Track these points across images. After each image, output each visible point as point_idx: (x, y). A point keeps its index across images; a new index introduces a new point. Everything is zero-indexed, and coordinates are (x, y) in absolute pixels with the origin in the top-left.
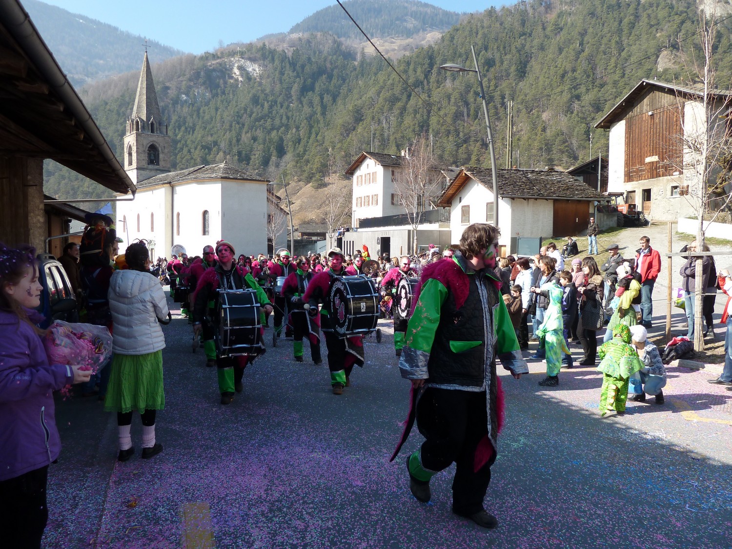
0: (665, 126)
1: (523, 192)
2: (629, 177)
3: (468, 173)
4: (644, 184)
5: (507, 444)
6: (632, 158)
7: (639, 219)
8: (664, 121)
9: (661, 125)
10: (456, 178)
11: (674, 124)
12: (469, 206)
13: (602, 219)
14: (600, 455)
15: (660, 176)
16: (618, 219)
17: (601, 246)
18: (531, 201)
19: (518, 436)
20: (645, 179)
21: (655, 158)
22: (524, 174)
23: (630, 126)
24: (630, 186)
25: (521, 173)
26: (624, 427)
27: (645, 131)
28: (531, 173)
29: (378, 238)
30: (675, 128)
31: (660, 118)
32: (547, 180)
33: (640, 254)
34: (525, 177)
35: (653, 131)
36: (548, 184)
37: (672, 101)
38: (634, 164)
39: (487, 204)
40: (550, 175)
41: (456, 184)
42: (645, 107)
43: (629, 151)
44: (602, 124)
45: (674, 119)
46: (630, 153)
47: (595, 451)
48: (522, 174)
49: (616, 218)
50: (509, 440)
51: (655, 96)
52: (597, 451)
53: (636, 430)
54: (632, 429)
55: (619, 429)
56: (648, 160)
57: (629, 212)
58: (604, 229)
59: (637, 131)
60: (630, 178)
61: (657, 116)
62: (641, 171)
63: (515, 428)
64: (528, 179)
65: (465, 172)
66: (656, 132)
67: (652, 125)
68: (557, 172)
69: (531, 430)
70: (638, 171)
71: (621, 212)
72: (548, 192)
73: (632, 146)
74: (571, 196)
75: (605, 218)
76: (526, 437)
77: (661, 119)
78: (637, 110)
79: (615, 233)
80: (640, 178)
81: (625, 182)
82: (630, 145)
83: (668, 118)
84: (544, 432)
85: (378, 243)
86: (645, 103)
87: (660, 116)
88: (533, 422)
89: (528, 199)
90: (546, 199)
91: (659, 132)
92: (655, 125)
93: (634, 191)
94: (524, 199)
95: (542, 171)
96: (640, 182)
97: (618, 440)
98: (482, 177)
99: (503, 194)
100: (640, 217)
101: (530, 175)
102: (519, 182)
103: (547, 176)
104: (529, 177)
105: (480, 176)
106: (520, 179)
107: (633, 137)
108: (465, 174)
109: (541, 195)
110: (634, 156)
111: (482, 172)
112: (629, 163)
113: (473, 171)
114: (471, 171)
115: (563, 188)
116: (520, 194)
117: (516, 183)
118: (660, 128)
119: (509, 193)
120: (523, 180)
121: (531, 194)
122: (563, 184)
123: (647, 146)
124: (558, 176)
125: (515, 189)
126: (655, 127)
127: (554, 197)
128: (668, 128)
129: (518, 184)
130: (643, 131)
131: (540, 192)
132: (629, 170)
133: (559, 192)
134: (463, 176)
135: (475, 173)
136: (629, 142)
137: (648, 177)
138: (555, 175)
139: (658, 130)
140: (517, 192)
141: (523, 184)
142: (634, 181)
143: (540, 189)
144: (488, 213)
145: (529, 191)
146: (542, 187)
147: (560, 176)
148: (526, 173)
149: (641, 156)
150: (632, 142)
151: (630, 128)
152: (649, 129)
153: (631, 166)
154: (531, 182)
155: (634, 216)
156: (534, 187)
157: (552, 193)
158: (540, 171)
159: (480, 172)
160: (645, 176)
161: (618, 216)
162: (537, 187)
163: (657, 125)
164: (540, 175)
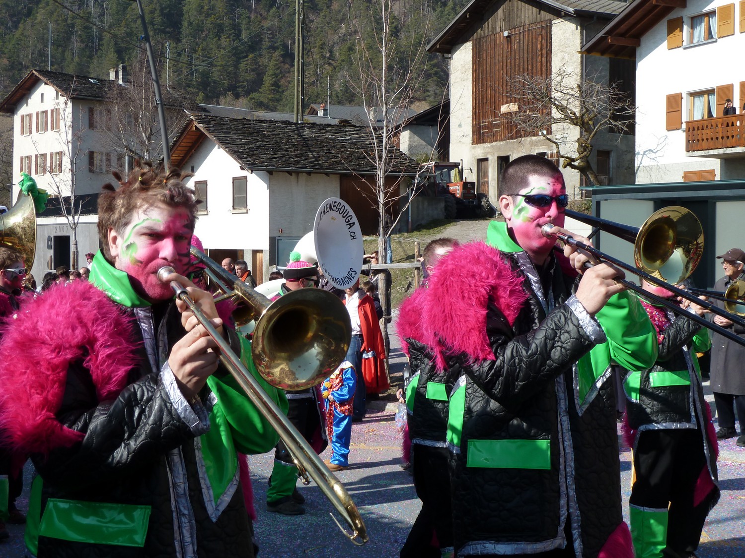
0: (526, 55)
1: (288, 162)
2: (479, 136)
3: (201, 126)
4: (499, 148)
6: (483, 103)
7: (480, 206)
8: (526, 47)
9: (521, 54)
10: (182, 133)
11: (539, 53)
12: (205, 183)
13: (421, 207)
15: (521, 136)
16: (446, 208)
17: (404, 251)
18: (303, 177)
20: (501, 140)
21: (514, 107)
22: (297, 129)
23: (479, 52)
24: (481, 150)
25: (293, 127)
27: (499, 62)
28: (309, 128)
29: (49, 239)
30: (539, 60)
31: (519, 42)
32: (334, 141)
34: (299, 134)
35: (511, 62)
36: (335, 147)
37: (535, 17)
38: (485, 115)
39: (234, 179)
40: (341, 132)
41: (183, 144)
42: (499, 23)
43: (479, 94)
44: (438, 46)
45: (539, 46)
46: (479, 96)
48: (293, 130)
49: (442, 205)
51: (513, 6)
56: (504, 109)
57: (463, 194)
58: (423, 222)
59: (488, 60)
60: (480, 138)
61: (515, 40)
62: (496, 126)
64: (304, 138)
65: (195, 123)
66: (515, 65)
67: (509, 54)
68: (355, 126)
70: (491, 126)
71: (454, 195)
72: (330, 161)
73: (483, 85)
75: (426, 204)
77: (521, 45)
78: (488, 26)
79: (439, 228)
80: (493, 138)
81: (473, 143)
82: (479, 83)
83: (530, 43)
85: (49, 247)
86: (499, 18)
87: (519, 39)
89: (298, 173)
90: (327, 174)
91: (520, 63)
92: (513, 53)
93: (486, 159)
94: (290, 173)
95: (329, 125)
96: (494, 144)
98: (223, 135)
99: (253, 164)
100: (483, 203)
101: (307, 132)
102: (286, 144)
103: (336, 133)
104: (305, 135)
105: (220, 133)
106: (288, 139)
107: (483, 70)
108: (196, 126)
109: (317, 167)
110: (485, 101)
111: (224, 124)
112: (479, 113)
113: (209, 122)
114: (205, 122)
115: (356, 155)
116: (283, 165)
117: (280, 146)
118: (519, 59)
119: (264, 162)
120: (293, 140)
121: (301, 164)
122: (359, 148)
123: (502, 87)
124: (354, 134)
125: (276, 156)
126: (513, 56)
127: (339, 170)
128: (530, 59)
129: (282, 146)
130: (496, 61)
131: (318, 161)
132: (479, 124)
133: (350, 161)
134: (193, 131)
135: (211, 126)
136: (479, 79)
137: (505, 136)
138: (350, 131)
139: (517, 61)
140: (279, 161)
141: (291, 146)
142: (486, 142)
143: (319, 157)
144: (235, 196)
145: (299, 159)
146: (323, 152)
147: (357, 134)
148: (302, 127)
149: (495, 102)
150: (482, 79)
151: (479, 55)
152: (505, 58)
153: (481, 118)
154: (307, 144)
155: (473, 202)
156: (310, 154)
157: (336, 162)
158: (325, 125)
159: (222, 124)
160: (501, 135)
161: (446, 202)
162: (314, 153)
163: (515, 53)
164: (324, 131)
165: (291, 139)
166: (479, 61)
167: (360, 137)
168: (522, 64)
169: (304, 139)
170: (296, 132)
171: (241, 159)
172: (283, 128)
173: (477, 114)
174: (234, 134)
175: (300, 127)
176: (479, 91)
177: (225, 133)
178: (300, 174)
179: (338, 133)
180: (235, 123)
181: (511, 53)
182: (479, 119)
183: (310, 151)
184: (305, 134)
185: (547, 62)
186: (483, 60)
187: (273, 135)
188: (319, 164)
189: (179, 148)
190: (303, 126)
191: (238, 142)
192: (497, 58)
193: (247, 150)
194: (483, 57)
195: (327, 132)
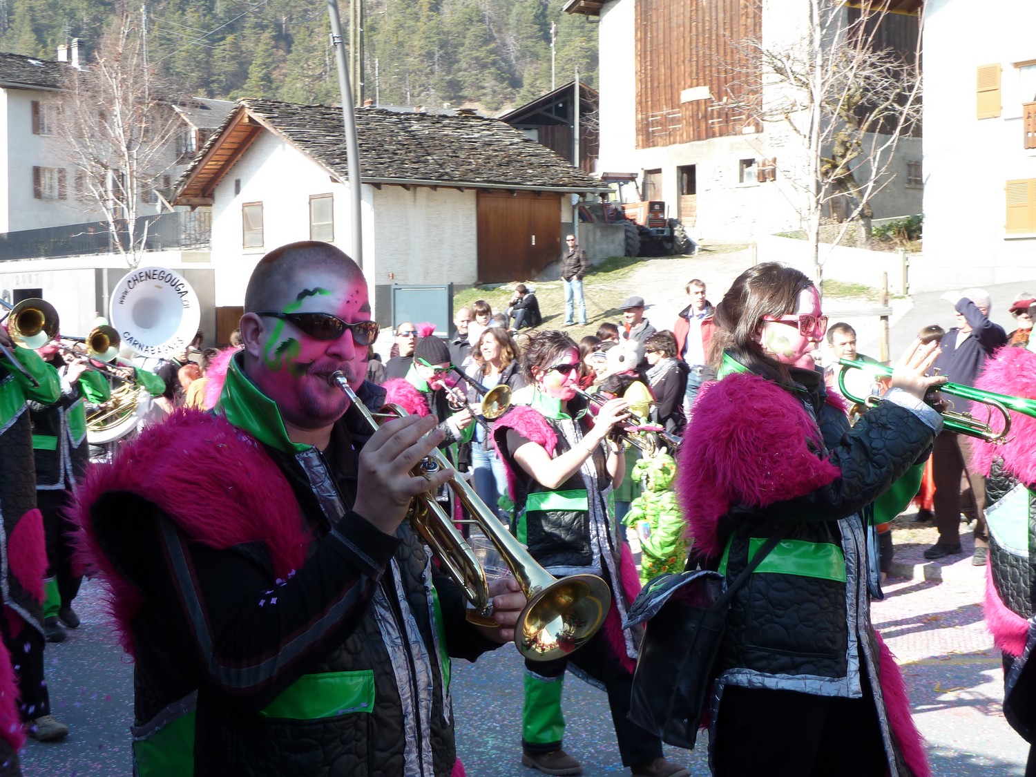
0: (721, 16)
1: (401, 170)
2: (648, 135)
3: (259, 117)
4: (679, 154)
6: (652, 88)
7: (672, 238)
9: (714, 13)
10: (225, 128)
11: (742, 12)
12: (260, 204)
13: (591, 239)
15: (714, 136)
16: (627, 238)
17: (595, 304)
18: (423, 193)
20: (682, 142)
21: (702, 93)
22: (401, 122)
23: (646, 12)
24: (650, 158)
25: (394, 119)
27: (678, 27)
28: (418, 120)
29: (7, 294)
30: (742, 22)
32: (458, 140)
34: (404, 129)
35: (697, 26)
36: (461, 148)
38: (656, 105)
39: (311, 198)
40: (464, 126)
41: (226, 145)
43: (646, 74)
44: (582, 3)
45: (742, 2)
46: (646, 77)
48: (395, 123)
49: (621, 235)
57: (651, 221)
58: (595, 262)
59: (661, 24)
60: (648, 139)
62: (673, 121)
66: (704, 30)
67: (693, 13)
68: (481, 118)
70: (666, 122)
71: (633, 221)
72: (462, 169)
73: (652, 61)
74: (518, 180)
75: (598, 234)
79: (621, 271)
80: (671, 138)
81: (637, 146)
82: (645, 58)
89: (416, 186)
90: (459, 188)
91: (710, 30)
92: (700, 12)
93: (658, 171)
94: (404, 186)
95: (445, 117)
96: (671, 147)
98: (295, 129)
100: (676, 233)
101: (415, 126)
102: (390, 143)
103: (457, 128)
104: (413, 131)
105: (290, 125)
106: (391, 136)
107: (652, 38)
108: (250, 118)
109: (446, 177)
110: (656, 85)
111: (294, 114)
112: (646, 102)
113: (271, 110)
114: (266, 110)
115: (497, 160)
116: (396, 174)
117: (382, 146)
118: (710, 21)
119: (367, 170)
120: (400, 138)
121: (422, 173)
122: (496, 151)
123: (684, 62)
124: (484, 130)
125: (382, 161)
126: (700, 17)
127: (478, 182)
128: (728, 21)
129: (386, 147)
130: (674, 24)
131: (444, 169)
132: (647, 119)
133: (490, 170)
134: (244, 125)
135: (276, 115)
136: (645, 52)
137: (688, 136)
138: (477, 126)
139: (707, 24)
140: (387, 167)
141: (400, 147)
142: (657, 145)
143: (444, 163)
144: (313, 224)
145: (416, 166)
146: (448, 156)
147: (488, 130)
148: (407, 119)
149: (671, 86)
150: (651, 52)
151: (646, 16)
152: (687, 21)
153: (650, 110)
154: (420, 143)
155: (662, 232)
156: (429, 158)
157: (472, 171)
158: (440, 116)
159: (290, 113)
160: (682, 135)
161: (626, 231)
162: (435, 158)
163: (704, 13)
164: (439, 125)
165: (396, 136)
166: (646, 26)
167: (493, 135)
168: (714, 28)
169: (414, 136)
170: (400, 126)
171: (332, 164)
172: (379, 121)
173: (644, 104)
174: (312, 127)
175: (406, 119)
176: (646, 69)
177: (297, 126)
178: (419, 189)
179: (460, 128)
180: (308, 111)
181: (697, 13)
182: (647, 111)
183: (429, 154)
184: (413, 128)
185: (755, 25)
186: (652, 23)
187: (369, 129)
188: (447, 174)
189: (220, 152)
190: (408, 117)
191: (321, 140)
192: (674, 20)
193: (338, 152)
194: (651, 19)
195: (444, 126)
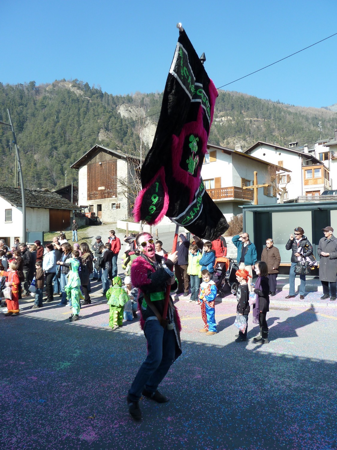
0: (107, 171)
1: (30, 204)
2: (90, 197)
4: (98, 202)
5: (70, 356)
6: (91, 186)
7: (97, 221)
8: (107, 168)
11: (112, 170)
14: (122, 349)
15: (106, 198)
16: (86, 221)
17: (80, 236)
18: (36, 209)
19: (75, 350)
20: (98, 199)
21: (103, 188)
23: (90, 169)
24: (90, 202)
25: (28, 191)
26: (126, 333)
27: (97, 173)
28: (34, 191)
30: (112, 172)
31: (105, 166)
32: (45, 197)
33: (110, 239)
35: (102, 173)
36: (45, 199)
37: (111, 158)
38: (92, 190)
39: (6, 210)
40: (46, 194)
42: (97, 159)
44: (75, 166)
45: (112, 168)
46: (90, 184)
47: (118, 348)
50: (71, 353)
51: (103, 154)
52: (119, 347)
53: (131, 333)
54: (130, 333)
55: (124, 334)
56: (100, 188)
57: (92, 217)
59: (93, 172)
61: (103, 165)
62: (96, 194)
63: (70, 346)
64: (33, 195)
67: (101, 170)
68: (50, 192)
69: (80, 345)
70: (94, 194)
71: (87, 217)
72: (46, 204)
74: (60, 207)
75: (79, 220)
76: (79, 349)
78: (93, 160)
79: (85, 229)
80: (95, 198)
81: (87, 200)
82: (90, 179)
83: (109, 167)
84: (87, 344)
86: (97, 158)
88: (78, 341)
89: (34, 208)
90: (45, 208)
93: (93, 205)
94: (31, 207)
95: (41, 191)
96: (96, 200)
97: (126, 339)
99: (17, 204)
101: (34, 193)
103: (44, 194)
105: (0, 192)
107: (91, 175)
109: (42, 206)
111: (1, 189)
115: (54, 202)
117: (25, 198)
121: (36, 204)
122: (54, 200)
123: (99, 181)
124: (51, 194)
128: (109, 172)
130: (96, 172)
131: (41, 204)
133: (53, 204)
137: (100, 198)
139: (104, 172)
140: (27, 203)
142: (92, 200)
143: (41, 202)
144: (6, 216)
145: (34, 203)
146: (42, 200)
149: (96, 186)
154: (35, 197)
155: (94, 219)
157: (48, 204)
160: (98, 197)
161: (86, 219)
162: (39, 201)
163: (103, 170)
164: (40, 193)
166: (90, 172)
167: (53, 196)
168: (106, 173)
170: (30, 193)
171: (12, 202)
173: (89, 190)
174: (6, 192)
176: (90, 182)
180: (6, 188)
182: (90, 192)
183: (37, 200)
185: (115, 173)
190: (32, 191)
191: (9, 195)
193: (13, 199)
